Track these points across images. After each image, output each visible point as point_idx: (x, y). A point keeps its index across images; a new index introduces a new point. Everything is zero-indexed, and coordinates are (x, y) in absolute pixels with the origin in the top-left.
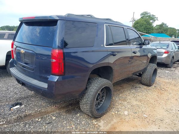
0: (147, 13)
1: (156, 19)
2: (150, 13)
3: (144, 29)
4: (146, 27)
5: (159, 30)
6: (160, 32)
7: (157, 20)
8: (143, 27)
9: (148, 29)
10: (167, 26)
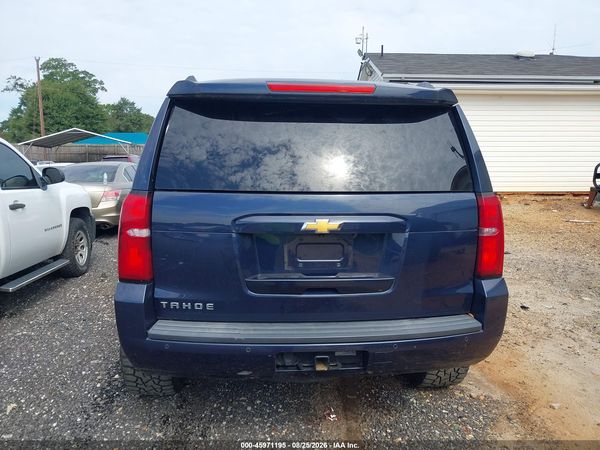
0: (64, 65)
1: (97, 86)
2: (72, 65)
3: (77, 118)
4: (80, 110)
5: (118, 122)
6: (122, 129)
7: (103, 89)
8: (69, 113)
9: (88, 117)
10: (139, 110)
